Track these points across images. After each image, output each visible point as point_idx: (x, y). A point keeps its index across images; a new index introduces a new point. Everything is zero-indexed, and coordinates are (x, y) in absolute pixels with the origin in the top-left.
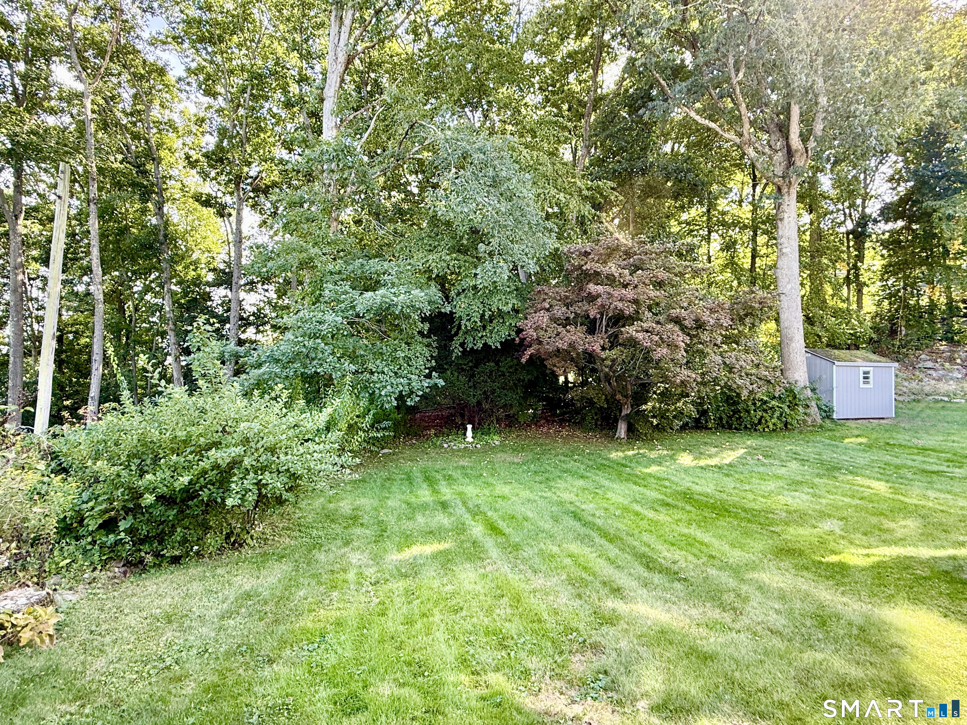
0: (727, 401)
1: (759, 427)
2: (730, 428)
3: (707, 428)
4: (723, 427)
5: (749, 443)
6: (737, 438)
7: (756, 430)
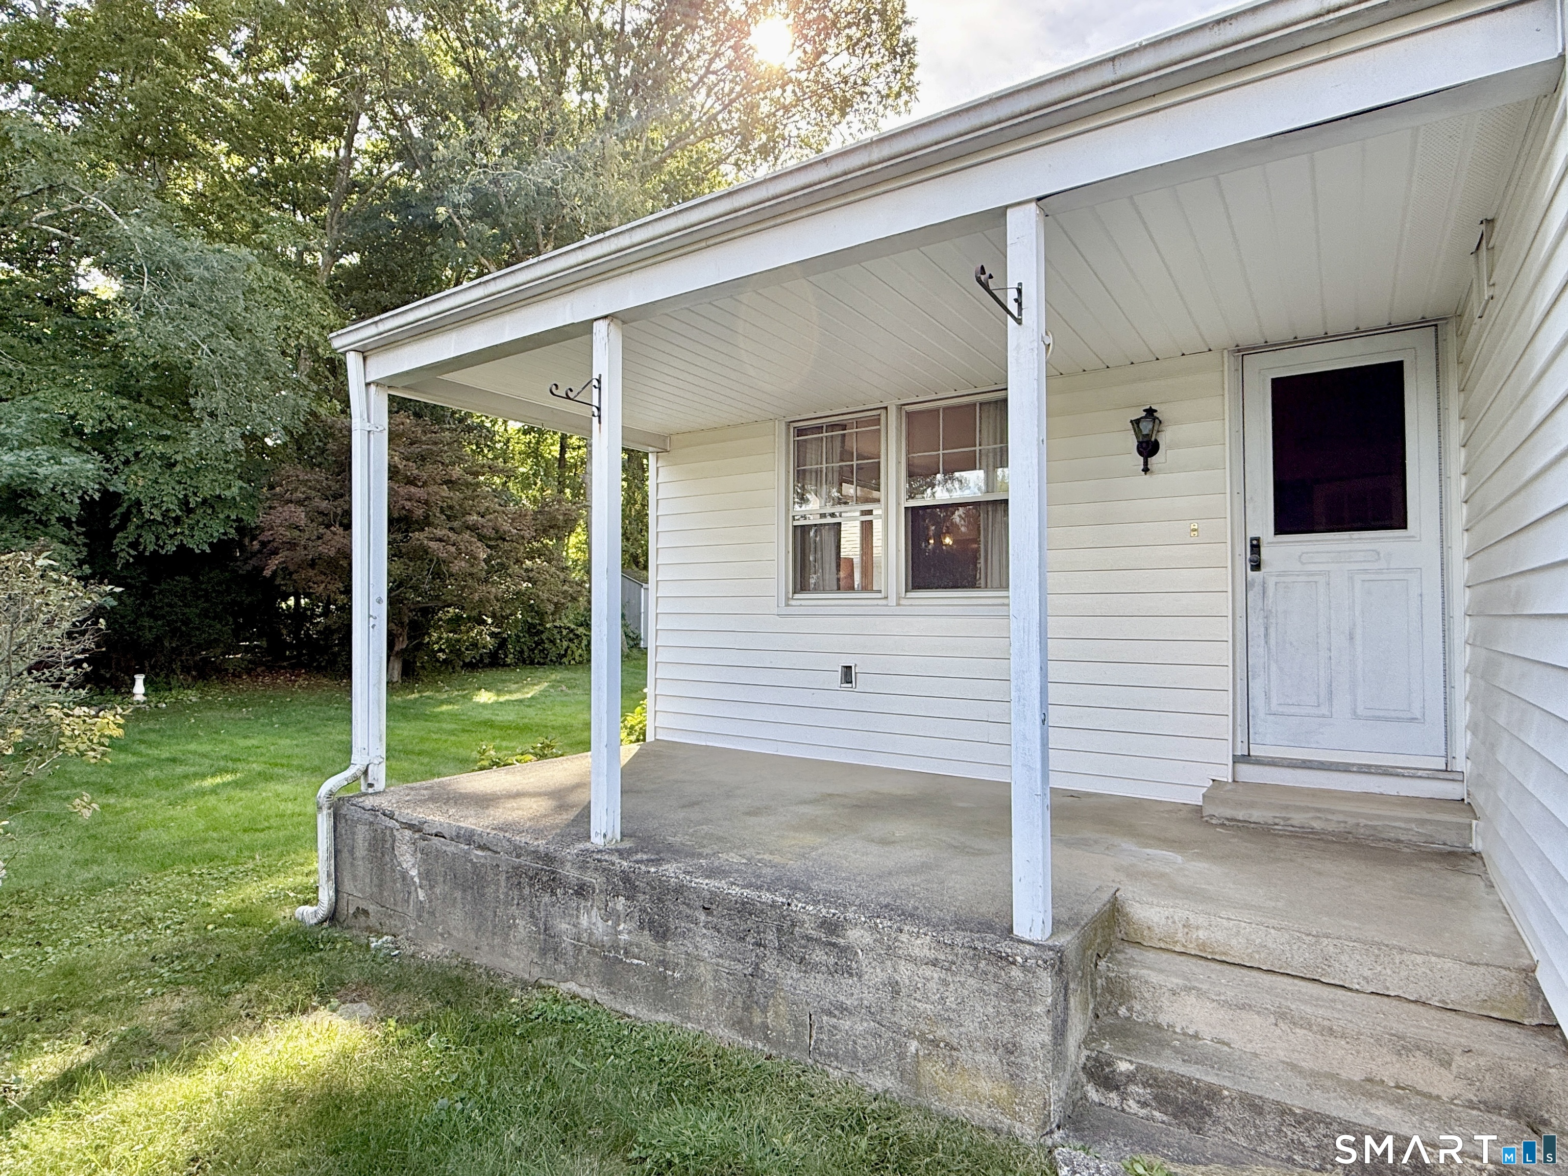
0: (529, 631)
1: (565, 660)
2: (532, 663)
3: (505, 665)
4: (524, 662)
5: (553, 677)
6: (540, 673)
7: (561, 664)
